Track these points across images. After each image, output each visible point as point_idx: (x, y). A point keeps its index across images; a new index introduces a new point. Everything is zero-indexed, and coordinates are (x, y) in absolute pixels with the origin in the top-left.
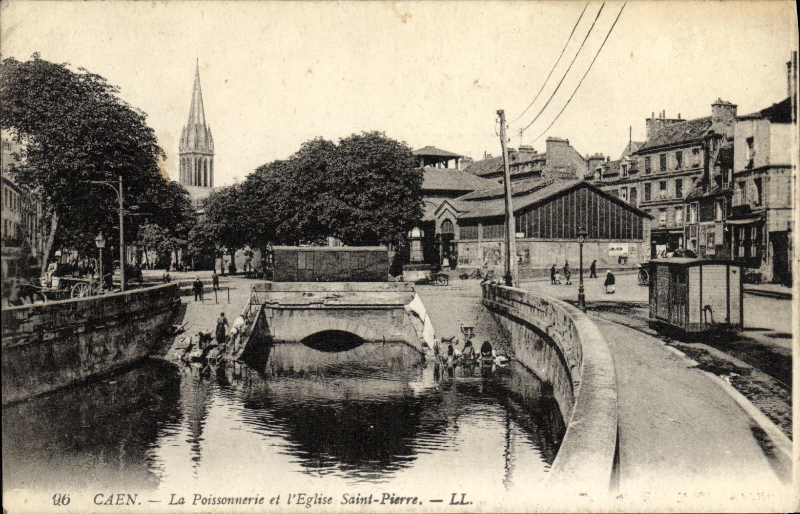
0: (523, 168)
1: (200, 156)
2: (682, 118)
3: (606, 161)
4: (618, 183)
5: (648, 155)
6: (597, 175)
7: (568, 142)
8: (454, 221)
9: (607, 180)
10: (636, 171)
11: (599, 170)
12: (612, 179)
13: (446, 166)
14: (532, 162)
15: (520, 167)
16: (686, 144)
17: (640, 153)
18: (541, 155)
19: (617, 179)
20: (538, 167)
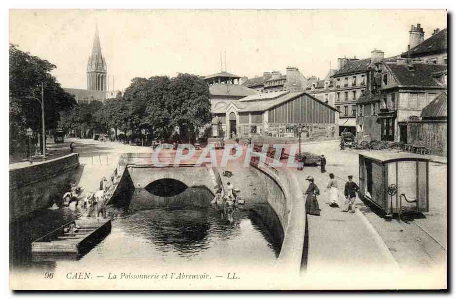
0: (274, 83)
1: (99, 74)
2: (356, 58)
3: (317, 80)
4: (323, 92)
5: (339, 78)
6: (313, 87)
7: (297, 69)
8: (236, 113)
9: (317, 90)
10: (332, 86)
11: (314, 85)
12: (320, 90)
13: (233, 82)
14: (279, 80)
15: (273, 82)
16: (358, 72)
17: (335, 76)
18: (284, 76)
19: (323, 90)
20: (282, 83)
